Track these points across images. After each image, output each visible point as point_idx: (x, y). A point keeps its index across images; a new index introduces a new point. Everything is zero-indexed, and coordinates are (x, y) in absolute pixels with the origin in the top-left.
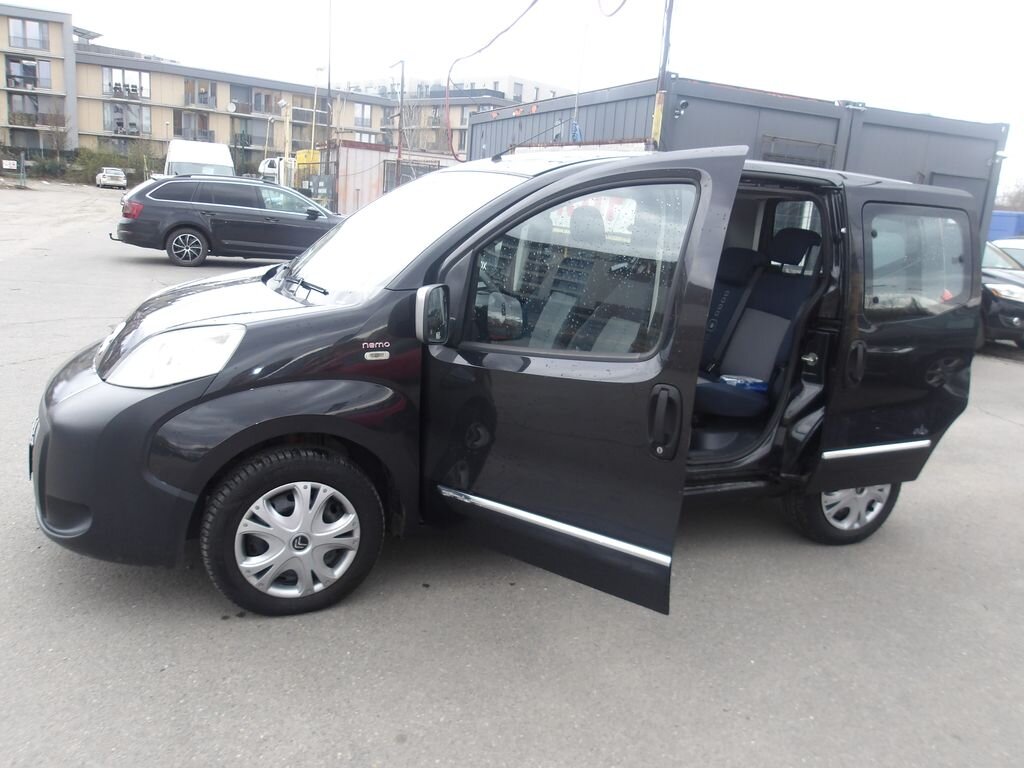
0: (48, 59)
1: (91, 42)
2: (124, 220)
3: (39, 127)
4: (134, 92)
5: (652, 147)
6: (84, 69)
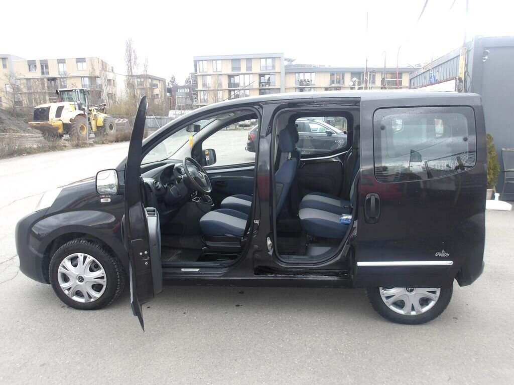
0: (274, 73)
1: (292, 63)
2: (249, 142)
4: (308, 82)
5: (458, 81)
6: (288, 75)
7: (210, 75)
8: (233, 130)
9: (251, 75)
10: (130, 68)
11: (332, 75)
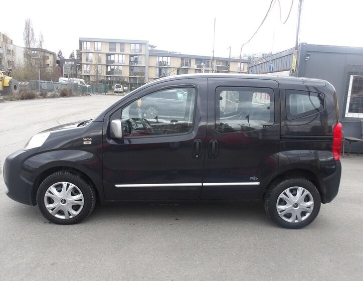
0: (141, 55)
1: (154, 49)
3: (137, 76)
4: (166, 63)
5: (292, 72)
6: (151, 58)
7: (92, 53)
8: (110, 95)
9: (124, 56)
10: (28, 42)
11: (182, 59)
